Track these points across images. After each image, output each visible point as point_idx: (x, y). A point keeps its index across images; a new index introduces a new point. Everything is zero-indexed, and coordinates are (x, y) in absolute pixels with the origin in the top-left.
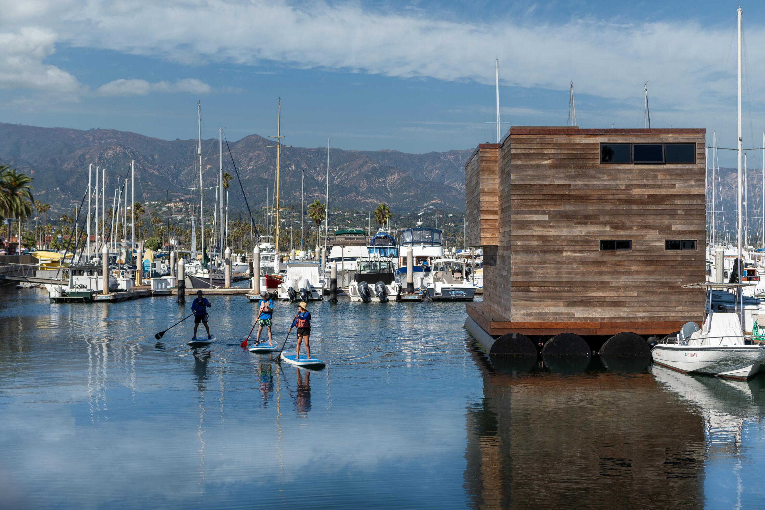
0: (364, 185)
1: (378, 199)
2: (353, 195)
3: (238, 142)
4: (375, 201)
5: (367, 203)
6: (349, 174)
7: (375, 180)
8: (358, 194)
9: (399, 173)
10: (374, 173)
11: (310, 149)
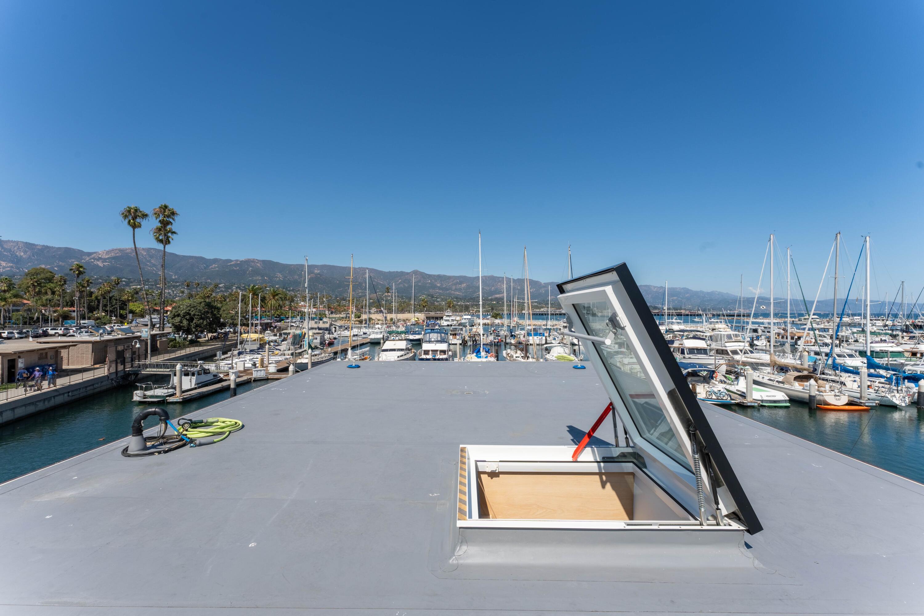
0: (454, 287)
1: (459, 292)
2: (450, 291)
3: (410, 272)
4: (458, 293)
5: (455, 294)
6: (449, 283)
7: (458, 286)
8: (452, 290)
9: (466, 283)
10: (457, 284)
11: (435, 275)
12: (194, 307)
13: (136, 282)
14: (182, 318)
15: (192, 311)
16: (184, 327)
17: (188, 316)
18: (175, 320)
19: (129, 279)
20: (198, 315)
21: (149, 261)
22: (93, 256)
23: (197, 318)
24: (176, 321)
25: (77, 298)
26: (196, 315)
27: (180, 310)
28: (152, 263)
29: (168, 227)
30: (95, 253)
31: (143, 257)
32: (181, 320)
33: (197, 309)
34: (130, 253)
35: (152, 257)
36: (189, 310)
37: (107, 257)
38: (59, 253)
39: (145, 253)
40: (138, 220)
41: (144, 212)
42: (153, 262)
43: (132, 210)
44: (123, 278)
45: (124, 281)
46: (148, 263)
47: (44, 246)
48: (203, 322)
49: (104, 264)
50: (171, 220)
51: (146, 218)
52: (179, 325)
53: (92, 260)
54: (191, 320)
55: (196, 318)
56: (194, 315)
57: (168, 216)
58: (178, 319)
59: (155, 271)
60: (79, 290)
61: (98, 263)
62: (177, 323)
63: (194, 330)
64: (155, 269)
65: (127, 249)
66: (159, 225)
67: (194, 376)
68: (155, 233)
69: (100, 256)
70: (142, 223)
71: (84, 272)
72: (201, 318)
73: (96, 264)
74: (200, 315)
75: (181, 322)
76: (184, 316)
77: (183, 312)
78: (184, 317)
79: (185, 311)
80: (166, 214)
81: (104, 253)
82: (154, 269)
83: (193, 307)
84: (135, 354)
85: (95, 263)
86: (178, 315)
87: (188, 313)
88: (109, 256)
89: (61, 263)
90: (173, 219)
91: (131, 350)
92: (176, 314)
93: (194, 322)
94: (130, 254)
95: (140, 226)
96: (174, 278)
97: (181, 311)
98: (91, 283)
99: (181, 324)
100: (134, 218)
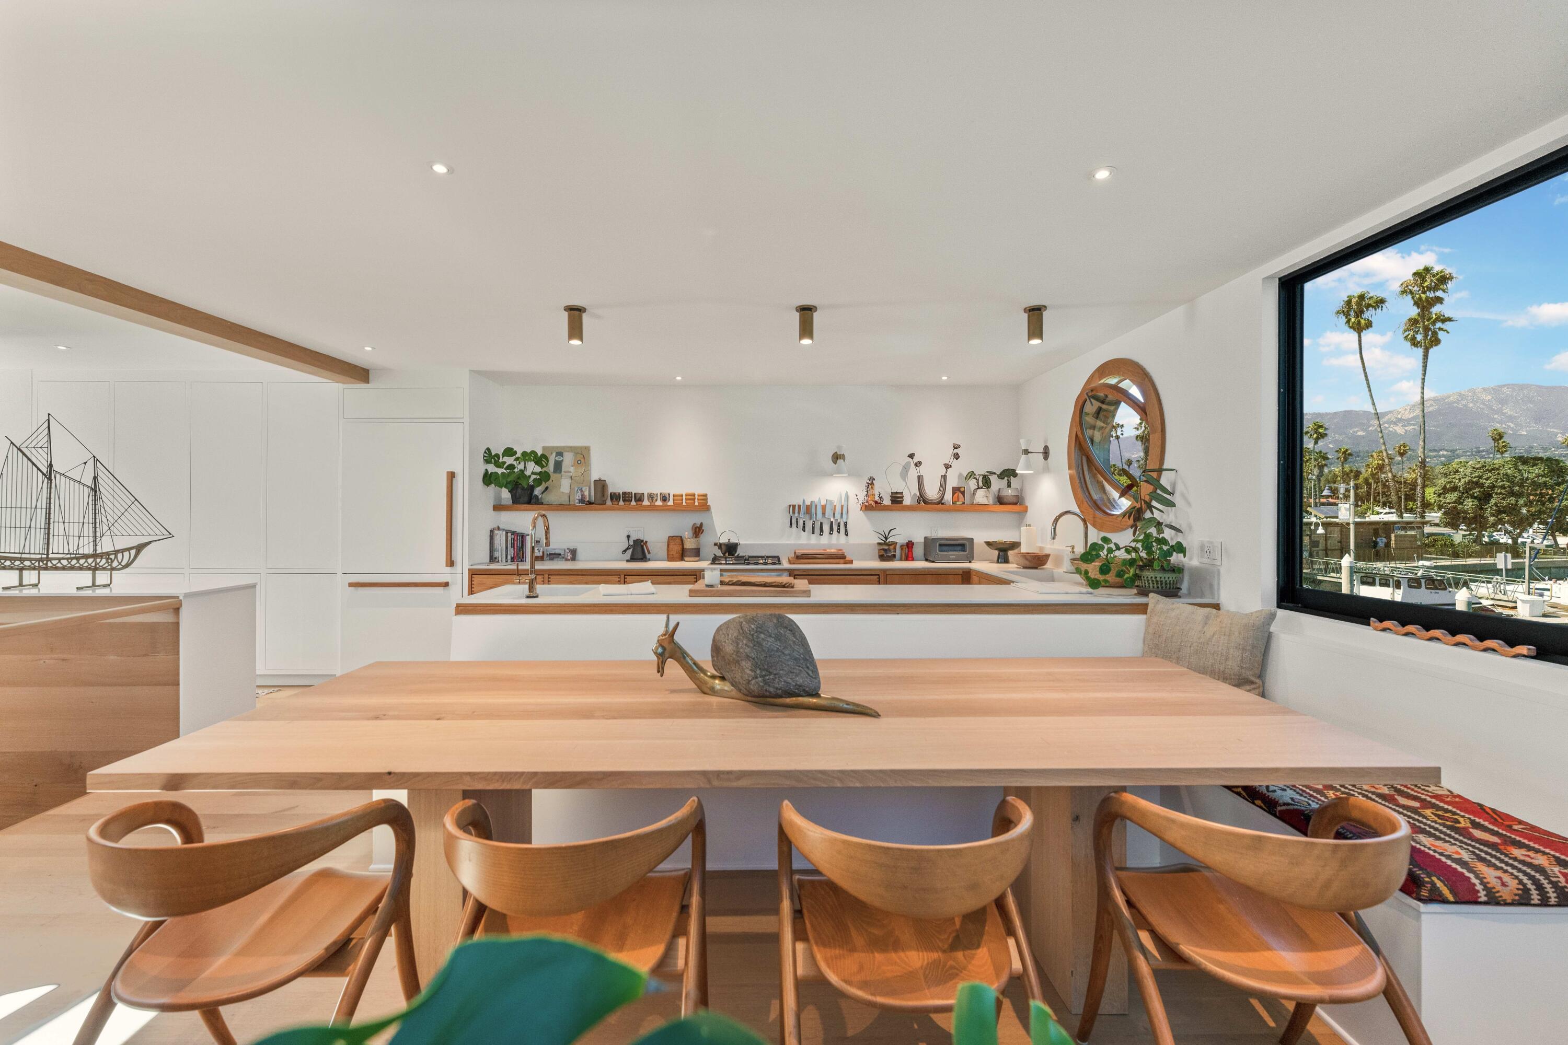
12: (1493, 469)
13: (1469, 456)
14: (1463, 493)
15: (1487, 479)
16: (1466, 512)
17: (1477, 490)
18: (1445, 498)
19: (1453, 451)
20: (1503, 487)
21: (1499, 412)
22: (1387, 418)
23: (1501, 493)
24: (1447, 501)
25: (1314, 477)
26: (1496, 487)
27: (1457, 477)
28: (1504, 414)
29: (1436, 310)
30: (1390, 412)
31: (1484, 404)
32: (1460, 498)
33: (1499, 474)
34: (1455, 402)
35: (1503, 402)
36: (1480, 477)
37: (1411, 416)
38: (1336, 420)
39: (1489, 397)
40: (1368, 314)
41: (1378, 296)
42: (1506, 413)
43: (1354, 300)
44: (1441, 450)
45: (1444, 456)
46: (1496, 416)
47: (1314, 414)
48: (1517, 501)
49: (1406, 428)
50: (1439, 294)
51: (1382, 307)
52: (1455, 508)
53: (1386, 425)
54: (1485, 498)
55: (1497, 494)
56: (1493, 487)
57: (1436, 289)
58: (1452, 497)
59: (1512, 429)
60: (1318, 464)
61: (1395, 428)
62: (1449, 503)
63: (1492, 519)
64: (1512, 426)
65: (1449, 397)
66: (1414, 312)
67: (1400, 589)
68: (1405, 331)
69: (1399, 416)
70: (1373, 320)
71: (1326, 434)
72: (1512, 494)
73: (1392, 431)
74: (1509, 487)
75: (1459, 501)
76: (1467, 490)
77: (1463, 480)
78: (1467, 492)
79: (1467, 479)
80: (1426, 284)
81: (1406, 410)
82: (1509, 426)
83: (1490, 471)
84: (1318, 546)
85: (1391, 429)
86: (1455, 489)
87: (1477, 483)
88: (1414, 414)
89: (1337, 437)
90: (1444, 291)
91: (1308, 537)
92: (1448, 487)
93: (1493, 501)
94: (1455, 405)
95: (1369, 325)
96: (1560, 439)
97: (1460, 479)
98: (1350, 455)
99: (1460, 507)
100: (1359, 313)
